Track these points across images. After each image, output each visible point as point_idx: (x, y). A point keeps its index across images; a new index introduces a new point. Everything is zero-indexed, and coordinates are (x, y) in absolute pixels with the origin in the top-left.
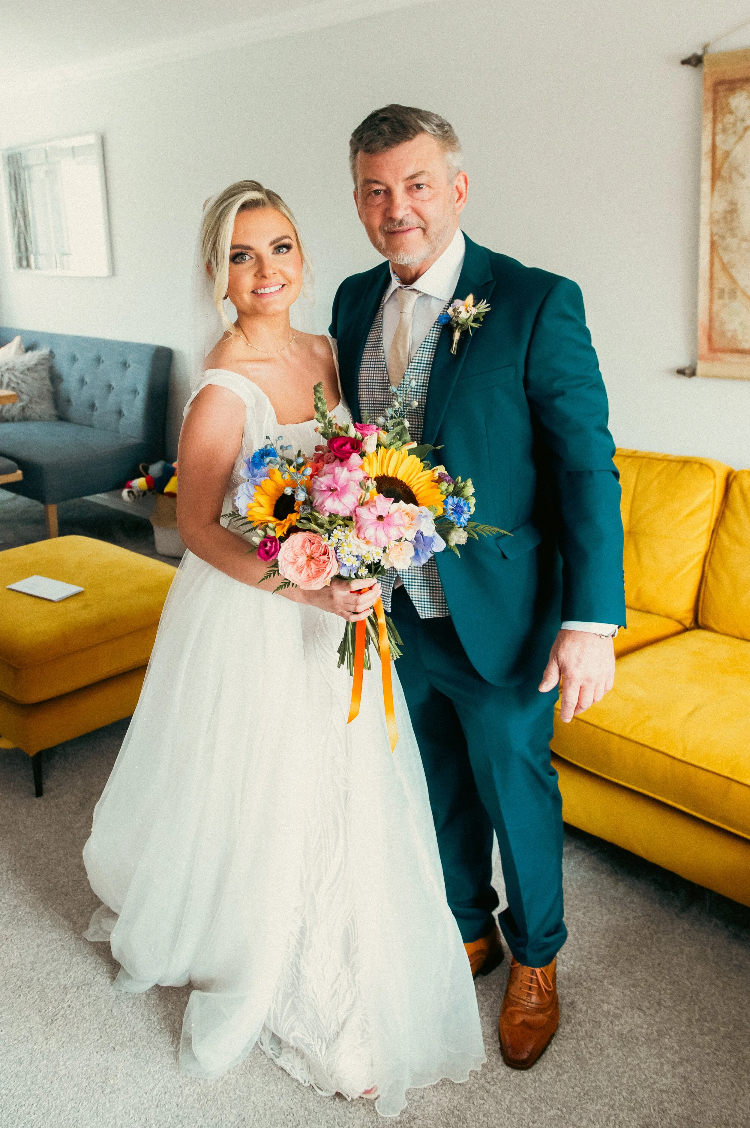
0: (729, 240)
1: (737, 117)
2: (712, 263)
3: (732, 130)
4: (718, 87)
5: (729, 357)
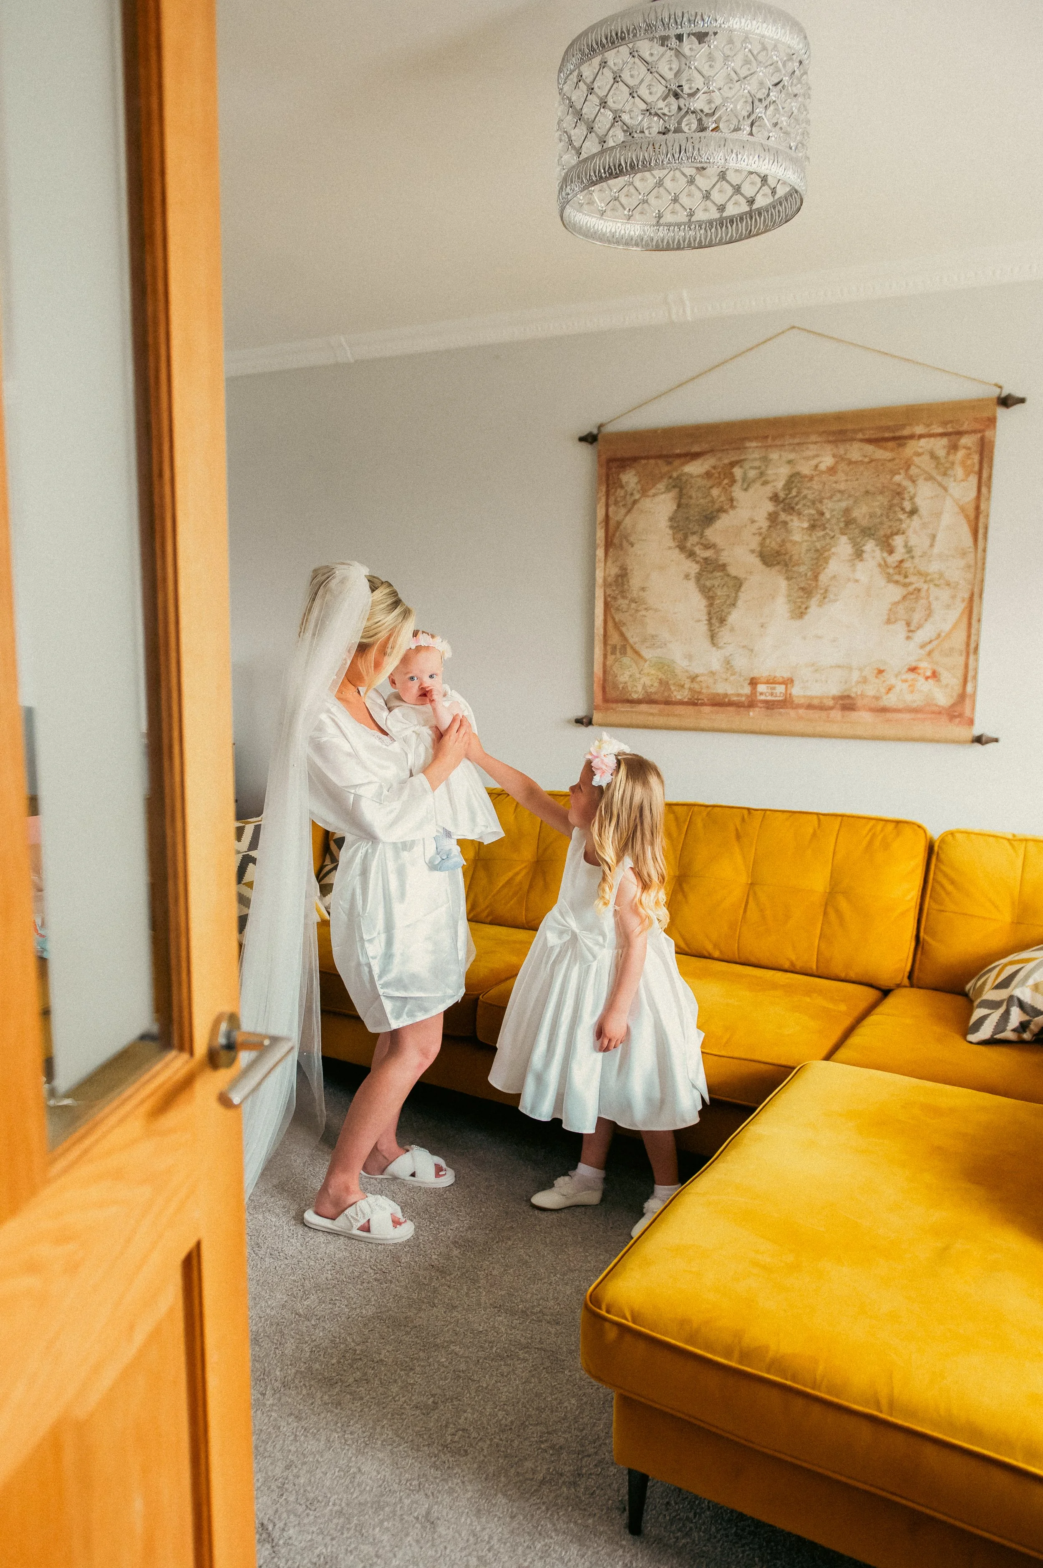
0: (621, 601)
1: (625, 491)
2: (605, 622)
3: (623, 503)
4: (611, 464)
5: (621, 707)
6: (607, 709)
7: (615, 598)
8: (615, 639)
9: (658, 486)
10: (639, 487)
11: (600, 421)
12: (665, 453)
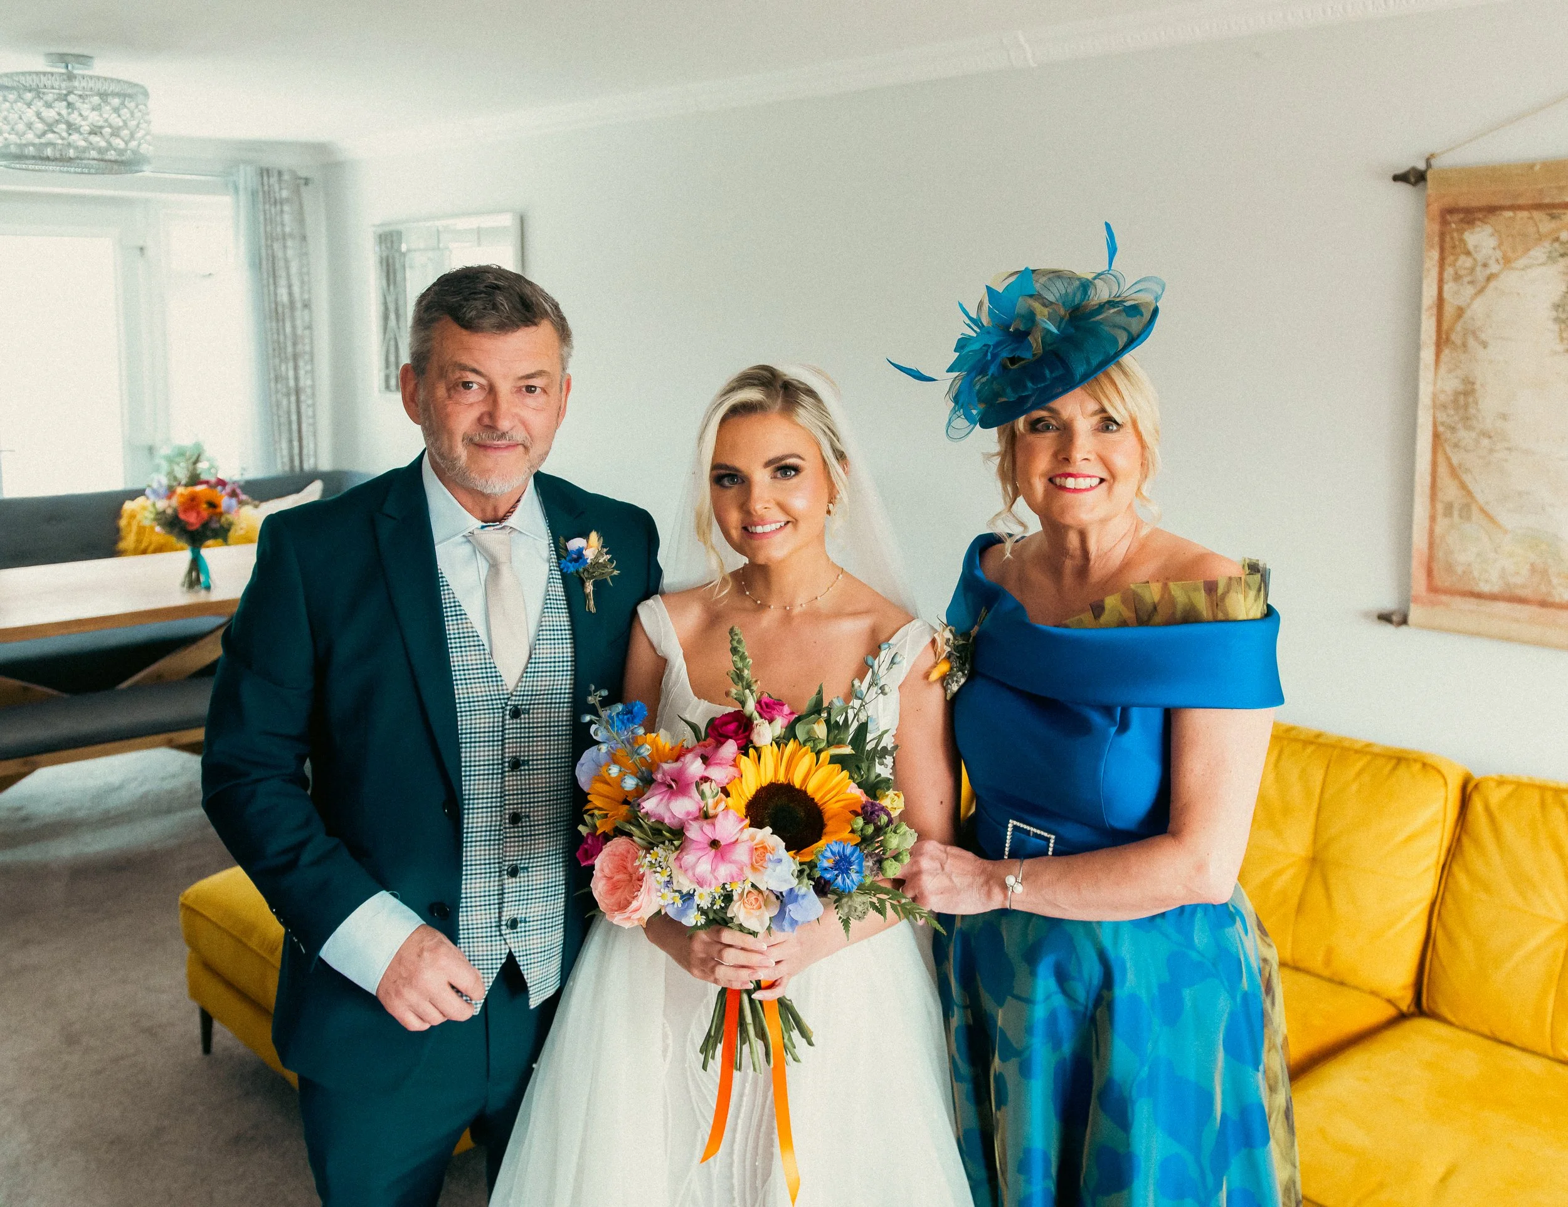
0: (1462, 433)
1: (1475, 259)
2: (1434, 464)
3: (1469, 279)
4: (1448, 217)
5: (1459, 602)
6: (1433, 604)
7: (1453, 429)
8: (1450, 491)
9: (1532, 253)
10: (1499, 254)
11: (1429, 147)
12: (1547, 200)
